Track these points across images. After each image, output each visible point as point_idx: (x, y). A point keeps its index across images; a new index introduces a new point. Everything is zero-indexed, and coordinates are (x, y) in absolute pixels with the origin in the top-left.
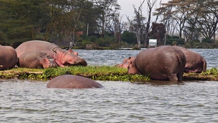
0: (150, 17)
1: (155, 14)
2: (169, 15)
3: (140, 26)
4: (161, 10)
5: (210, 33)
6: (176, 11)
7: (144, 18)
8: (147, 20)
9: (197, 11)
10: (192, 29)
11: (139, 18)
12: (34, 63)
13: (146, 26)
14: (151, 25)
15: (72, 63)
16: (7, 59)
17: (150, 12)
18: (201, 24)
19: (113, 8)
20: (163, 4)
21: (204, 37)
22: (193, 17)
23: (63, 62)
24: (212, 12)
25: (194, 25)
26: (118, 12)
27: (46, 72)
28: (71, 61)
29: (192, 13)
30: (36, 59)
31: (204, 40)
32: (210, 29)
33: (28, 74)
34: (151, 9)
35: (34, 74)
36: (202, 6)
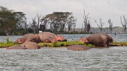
0: (39, 22)
1: (40, 21)
2: (46, 22)
3: (35, 26)
4: (43, 19)
5: (62, 28)
6: (49, 20)
7: (36, 23)
8: (38, 24)
9: (57, 20)
10: (55, 27)
11: (34, 22)
12: (47, 41)
13: (37, 26)
14: (39, 25)
15: (61, 40)
16: (37, 39)
17: (39, 20)
18: (58, 25)
19: (24, 19)
20: (44, 17)
21: (60, 30)
22: (55, 22)
23: (58, 40)
24: (63, 20)
25: (56, 25)
26: (26, 20)
27: (54, 44)
28: (61, 39)
29: (55, 21)
30: (48, 39)
31: (60, 31)
32: (62, 27)
33: (47, 45)
34: (39, 19)
35: (49, 45)
36: (59, 18)
